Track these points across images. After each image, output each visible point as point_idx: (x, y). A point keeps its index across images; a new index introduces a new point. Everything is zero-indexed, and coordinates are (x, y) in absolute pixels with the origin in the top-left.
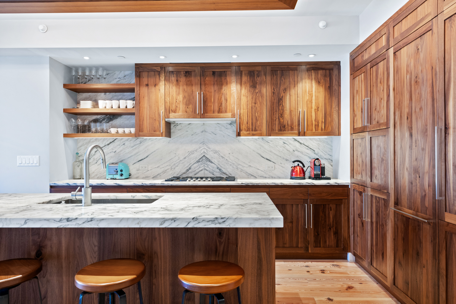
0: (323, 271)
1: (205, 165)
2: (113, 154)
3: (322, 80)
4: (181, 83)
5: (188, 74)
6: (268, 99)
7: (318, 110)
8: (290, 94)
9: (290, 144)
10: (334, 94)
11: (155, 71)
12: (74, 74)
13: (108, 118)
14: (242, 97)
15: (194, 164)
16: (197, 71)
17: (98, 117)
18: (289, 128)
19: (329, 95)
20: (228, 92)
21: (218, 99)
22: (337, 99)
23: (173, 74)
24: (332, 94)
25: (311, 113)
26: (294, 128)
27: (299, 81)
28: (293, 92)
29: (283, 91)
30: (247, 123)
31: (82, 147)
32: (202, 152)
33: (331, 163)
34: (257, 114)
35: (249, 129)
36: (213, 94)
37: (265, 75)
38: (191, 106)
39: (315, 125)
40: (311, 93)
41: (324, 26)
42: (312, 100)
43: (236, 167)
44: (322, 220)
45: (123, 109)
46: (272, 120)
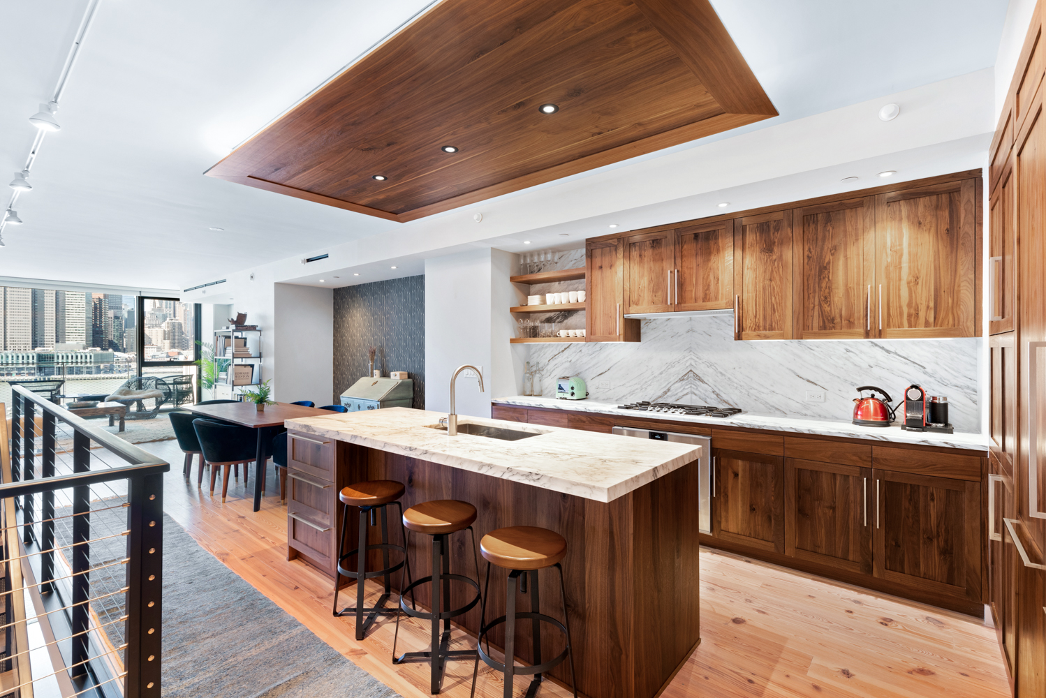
0: (886, 622)
1: (693, 386)
2: (568, 364)
3: (929, 219)
4: (646, 259)
5: (656, 243)
6: (797, 269)
7: (918, 284)
8: (846, 256)
9: (861, 352)
10: (963, 244)
11: (610, 246)
12: (522, 261)
13: (562, 315)
14: (745, 271)
15: (674, 383)
16: (669, 237)
17: (552, 314)
18: (843, 322)
19: (948, 248)
20: (720, 265)
21: (703, 278)
22: (972, 254)
23: (635, 247)
24: (957, 245)
25: (899, 290)
26: (856, 322)
27: (868, 227)
28: (852, 251)
29: (831, 251)
30: (756, 317)
31: (536, 355)
32: (687, 364)
33: (972, 396)
34: (773, 299)
35: (758, 326)
36: (695, 271)
37: (792, 226)
38: (660, 293)
39: (909, 316)
40: (898, 248)
41: (891, 115)
42: (900, 263)
43: (747, 393)
44: (908, 517)
45: (573, 304)
46: (806, 309)
